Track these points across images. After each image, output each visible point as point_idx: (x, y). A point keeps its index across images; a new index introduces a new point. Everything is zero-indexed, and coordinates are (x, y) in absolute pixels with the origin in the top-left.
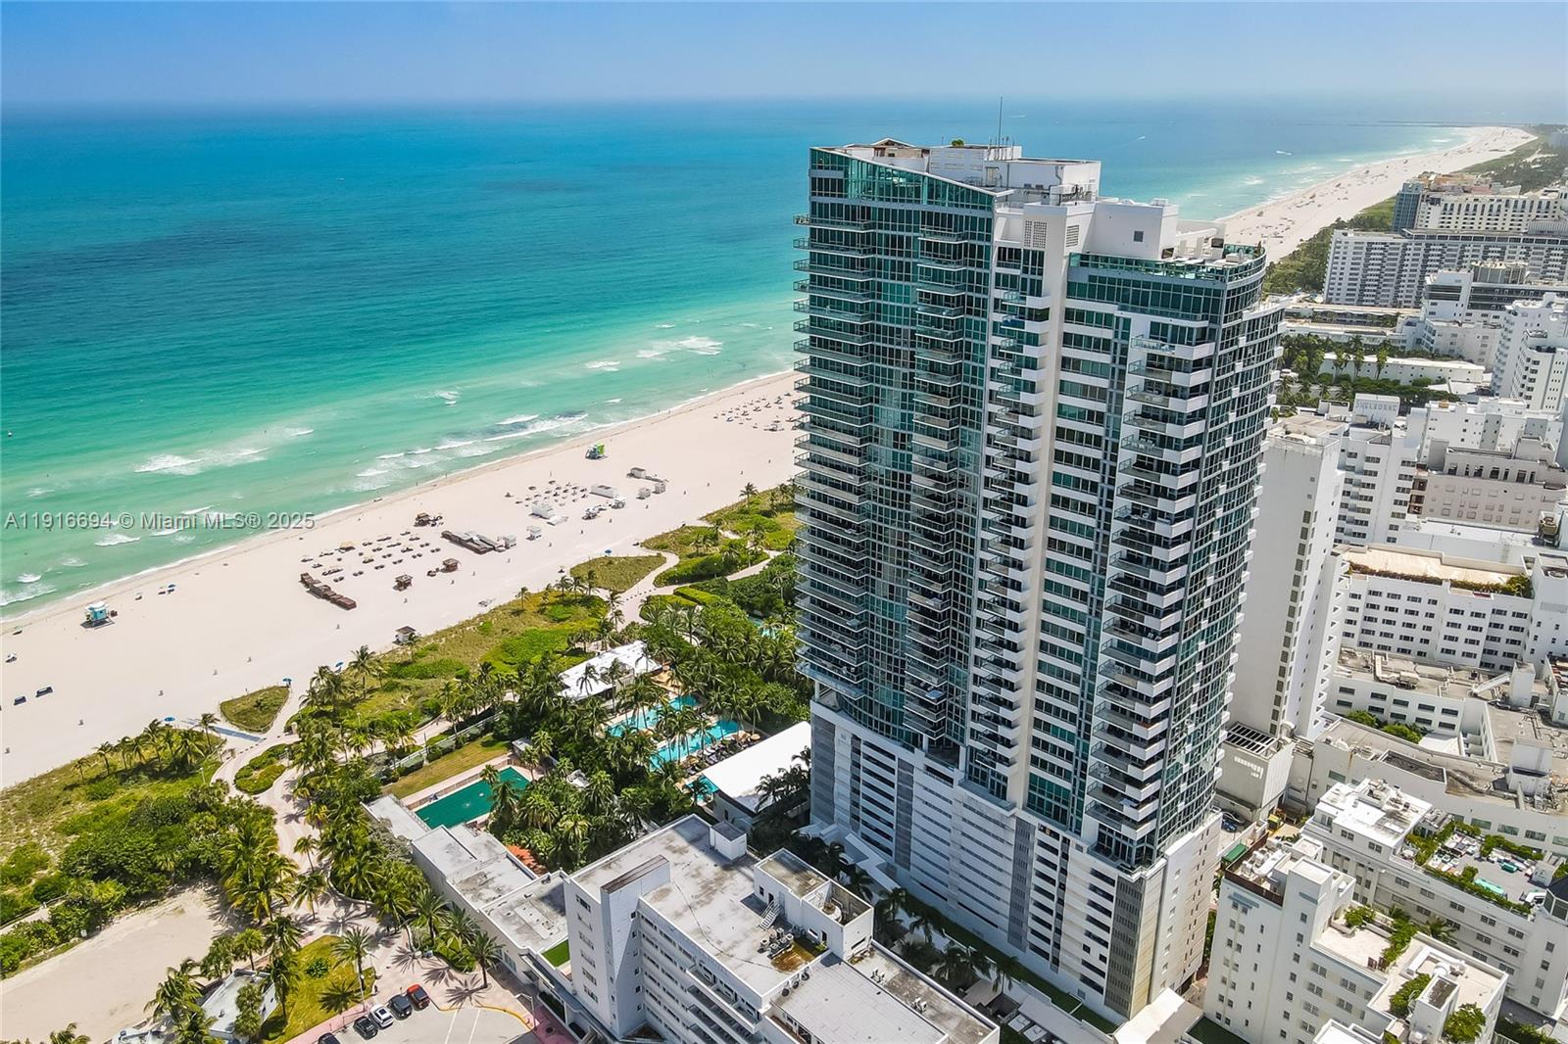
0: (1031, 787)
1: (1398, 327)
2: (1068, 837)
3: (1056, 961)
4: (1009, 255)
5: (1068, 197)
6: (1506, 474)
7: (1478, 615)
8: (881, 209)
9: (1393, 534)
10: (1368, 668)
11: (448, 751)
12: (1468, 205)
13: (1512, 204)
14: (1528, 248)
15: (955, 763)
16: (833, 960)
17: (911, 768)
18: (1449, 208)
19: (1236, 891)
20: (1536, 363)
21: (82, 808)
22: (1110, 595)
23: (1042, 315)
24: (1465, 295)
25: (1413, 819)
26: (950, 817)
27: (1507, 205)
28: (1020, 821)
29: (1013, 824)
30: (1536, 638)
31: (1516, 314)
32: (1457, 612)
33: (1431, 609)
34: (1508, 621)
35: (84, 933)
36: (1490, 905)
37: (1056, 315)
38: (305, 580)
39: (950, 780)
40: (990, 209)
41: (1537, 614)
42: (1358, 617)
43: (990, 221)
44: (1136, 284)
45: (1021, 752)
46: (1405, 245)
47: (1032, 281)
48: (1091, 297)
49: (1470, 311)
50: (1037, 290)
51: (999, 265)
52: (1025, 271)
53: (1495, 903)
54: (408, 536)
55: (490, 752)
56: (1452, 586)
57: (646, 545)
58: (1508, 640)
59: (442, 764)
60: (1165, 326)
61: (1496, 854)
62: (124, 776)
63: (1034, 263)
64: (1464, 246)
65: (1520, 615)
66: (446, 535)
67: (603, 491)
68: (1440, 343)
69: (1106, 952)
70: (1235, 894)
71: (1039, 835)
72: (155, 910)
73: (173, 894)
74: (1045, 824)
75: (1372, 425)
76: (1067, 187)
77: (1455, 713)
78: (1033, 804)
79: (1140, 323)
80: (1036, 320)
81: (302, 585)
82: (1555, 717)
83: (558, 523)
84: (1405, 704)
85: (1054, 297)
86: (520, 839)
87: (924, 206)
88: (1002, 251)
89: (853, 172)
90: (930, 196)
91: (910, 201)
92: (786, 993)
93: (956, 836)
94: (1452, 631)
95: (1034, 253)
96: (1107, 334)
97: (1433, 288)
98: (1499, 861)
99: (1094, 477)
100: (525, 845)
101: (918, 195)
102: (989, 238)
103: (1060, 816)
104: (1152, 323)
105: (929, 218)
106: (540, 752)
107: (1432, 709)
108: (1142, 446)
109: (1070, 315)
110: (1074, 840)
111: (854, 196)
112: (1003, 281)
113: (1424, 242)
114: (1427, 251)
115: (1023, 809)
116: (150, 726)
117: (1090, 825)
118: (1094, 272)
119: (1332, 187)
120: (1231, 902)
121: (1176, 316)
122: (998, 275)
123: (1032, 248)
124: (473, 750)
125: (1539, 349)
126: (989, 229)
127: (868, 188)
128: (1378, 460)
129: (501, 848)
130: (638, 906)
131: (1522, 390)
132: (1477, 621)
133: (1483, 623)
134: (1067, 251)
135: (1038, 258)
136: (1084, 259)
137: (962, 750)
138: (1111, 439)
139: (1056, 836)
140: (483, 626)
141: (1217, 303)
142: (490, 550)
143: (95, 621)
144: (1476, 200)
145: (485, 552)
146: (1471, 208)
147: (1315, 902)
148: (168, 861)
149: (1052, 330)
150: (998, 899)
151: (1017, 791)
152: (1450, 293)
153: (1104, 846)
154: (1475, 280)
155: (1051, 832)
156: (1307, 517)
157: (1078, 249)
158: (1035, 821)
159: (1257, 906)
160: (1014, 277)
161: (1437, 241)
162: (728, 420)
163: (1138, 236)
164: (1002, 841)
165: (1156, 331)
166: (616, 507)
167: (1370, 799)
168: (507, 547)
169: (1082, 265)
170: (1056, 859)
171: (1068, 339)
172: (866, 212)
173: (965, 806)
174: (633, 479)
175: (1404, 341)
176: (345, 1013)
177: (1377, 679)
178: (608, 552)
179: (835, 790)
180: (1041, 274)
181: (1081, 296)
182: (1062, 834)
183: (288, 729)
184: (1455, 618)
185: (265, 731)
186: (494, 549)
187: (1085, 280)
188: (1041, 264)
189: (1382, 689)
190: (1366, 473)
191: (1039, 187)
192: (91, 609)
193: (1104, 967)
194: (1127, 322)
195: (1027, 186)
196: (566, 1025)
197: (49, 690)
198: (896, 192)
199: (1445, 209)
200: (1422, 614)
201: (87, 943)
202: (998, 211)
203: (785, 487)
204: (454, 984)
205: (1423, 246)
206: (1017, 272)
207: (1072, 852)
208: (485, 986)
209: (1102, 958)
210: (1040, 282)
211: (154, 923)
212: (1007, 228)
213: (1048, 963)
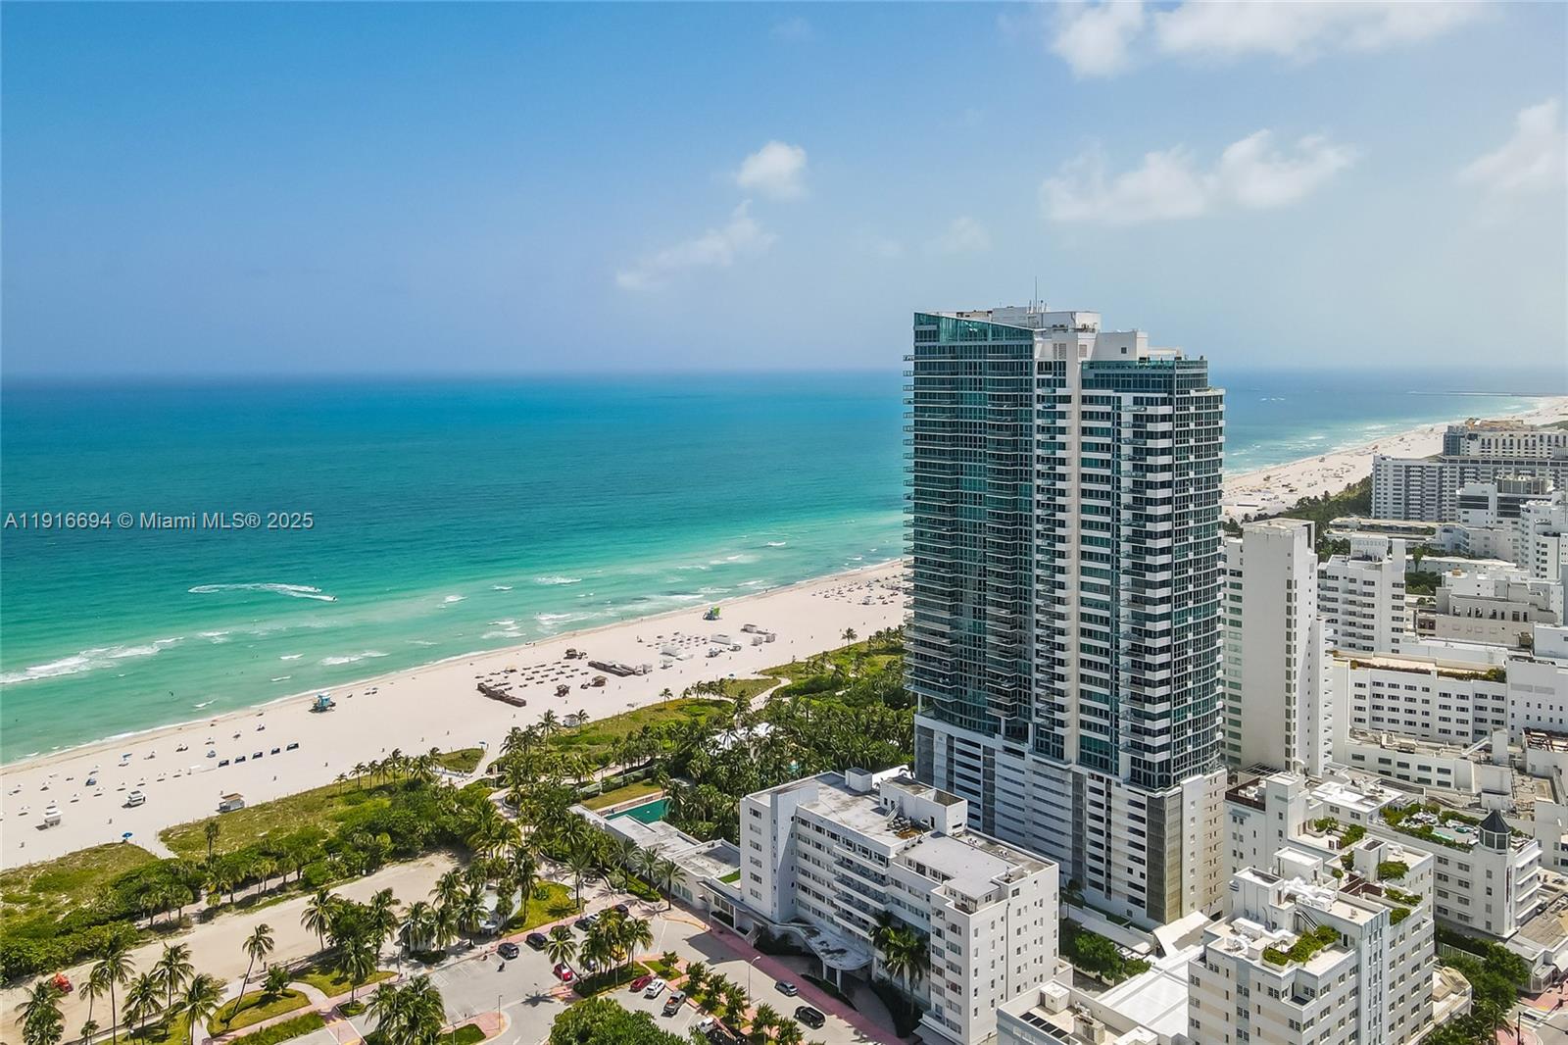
0: (1082, 747)
1: (1437, 534)
2: (1110, 777)
3: (1109, 890)
4: (1045, 367)
5: (1081, 330)
6: (1503, 614)
7: (1463, 697)
8: (961, 347)
9: (1395, 646)
10: (1377, 741)
11: (618, 787)
12: (1504, 440)
13: (1546, 439)
14: (1556, 471)
15: (1025, 739)
16: (939, 835)
17: (992, 751)
18: (1486, 442)
19: (1234, 807)
20: (1545, 546)
21: (341, 808)
22: (1125, 579)
23: (1067, 399)
24: (1493, 504)
25: (1386, 800)
26: (1024, 785)
27: (1541, 440)
28: (1076, 775)
29: (1070, 778)
30: (1513, 715)
31: (1529, 511)
32: (1445, 695)
33: (1426, 696)
34: (1489, 703)
35: (364, 872)
36: (1442, 847)
37: (1076, 400)
38: (481, 688)
39: (1021, 754)
40: (1032, 339)
41: (1511, 695)
42: (1366, 703)
43: (1031, 346)
44: (1123, 375)
45: (1072, 716)
46: (1441, 468)
47: (1060, 380)
48: (1097, 387)
49: (1501, 519)
50: (1063, 384)
51: (1039, 373)
52: (1055, 375)
53: (1445, 845)
54: (560, 665)
55: (650, 789)
56: (1438, 675)
57: (763, 672)
58: (1493, 721)
59: (613, 794)
60: (1142, 398)
61: (1450, 823)
62: (370, 793)
63: (1060, 369)
64: (1496, 469)
65: (1498, 698)
66: (591, 664)
67: (722, 639)
68: (1475, 544)
69: (1144, 869)
70: (1234, 810)
71: (1091, 783)
72: (412, 863)
73: (423, 856)
74: (1093, 772)
75: (1367, 558)
76: (1079, 324)
77: (1448, 772)
78: (1084, 760)
79: (1127, 398)
80: (1064, 403)
81: (479, 692)
82: (1529, 769)
83: (686, 659)
84: (1407, 766)
85: (1073, 387)
86: (687, 827)
87: (990, 342)
88: (1040, 364)
89: (943, 326)
90: (994, 335)
91: (981, 340)
92: (906, 849)
93: (1029, 800)
94: (1445, 713)
95: (1060, 362)
96: (1108, 409)
97: (1463, 498)
98: (1455, 827)
99: (1107, 503)
100: (690, 832)
101: (986, 335)
102: (1031, 357)
103: (1104, 765)
104: (1134, 398)
105: (994, 349)
106: (701, 765)
107: (1428, 769)
108: (1134, 474)
109: (1085, 400)
110: (1114, 779)
111: (944, 340)
112: (1042, 383)
113: (1458, 466)
114: (1462, 473)
115: (1077, 764)
116: (393, 753)
117: (1124, 759)
118: (1097, 371)
119: (1397, 441)
120: (1231, 817)
121: (1148, 392)
122: (1038, 380)
123: (1058, 360)
124: (638, 787)
125: (1545, 534)
126: (1032, 351)
127: (953, 336)
128: (1373, 583)
129: (673, 829)
130: (796, 812)
131: (1537, 571)
132: (1463, 703)
133: (1468, 704)
134: (1080, 360)
135: (1063, 365)
136: (1092, 365)
137: (1030, 725)
138: (1116, 476)
139: (1100, 779)
140: (634, 716)
141: (1171, 382)
142: (630, 674)
143: (320, 708)
144: (1511, 436)
145: (626, 675)
146: (1508, 443)
147: (1286, 800)
148: (425, 828)
149: (1074, 408)
150: (1063, 847)
151: (1071, 750)
152: (1480, 503)
153: (1135, 779)
154: (1500, 491)
155: (1098, 776)
156: (1289, 584)
157: (1088, 358)
158: (1085, 771)
159: (1249, 815)
160: (1049, 380)
161: (1469, 465)
162: (826, 597)
163: (1124, 351)
164: (1063, 795)
165: (1137, 401)
166: (734, 650)
167: (1353, 787)
168: (644, 672)
169: (1091, 368)
170: (1102, 799)
171: (1085, 415)
172: (952, 349)
173: (1035, 772)
174: (746, 633)
175: (1443, 546)
176: (566, 919)
177: (1383, 747)
178: (732, 675)
179: (935, 764)
180: (1065, 375)
181: (1091, 387)
182: (1106, 776)
183: (490, 771)
184: (1445, 701)
185: (471, 772)
186: (634, 673)
187: (1092, 377)
188: (1065, 369)
189: (1386, 754)
190: (1365, 594)
191: (1062, 326)
192: (320, 697)
193: (1144, 883)
194: (1119, 398)
195: (1054, 326)
196: (734, 930)
197: (296, 746)
198: (972, 336)
199: (1483, 443)
200: (1419, 701)
201: (366, 878)
202: (1036, 339)
203: (881, 633)
204: (645, 908)
205: (1458, 470)
206: (1050, 377)
207: (1114, 789)
208: (670, 909)
209: (1142, 876)
210: (1065, 380)
211: (413, 870)
212: (1043, 350)
213: (1103, 894)
